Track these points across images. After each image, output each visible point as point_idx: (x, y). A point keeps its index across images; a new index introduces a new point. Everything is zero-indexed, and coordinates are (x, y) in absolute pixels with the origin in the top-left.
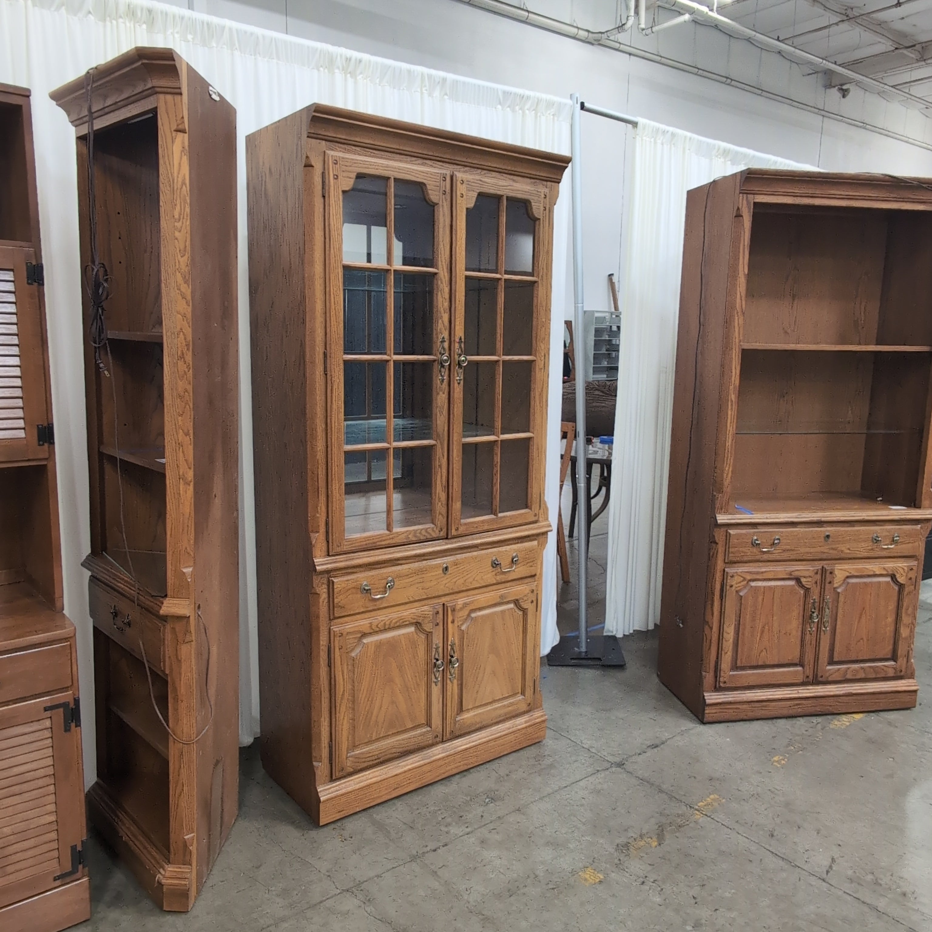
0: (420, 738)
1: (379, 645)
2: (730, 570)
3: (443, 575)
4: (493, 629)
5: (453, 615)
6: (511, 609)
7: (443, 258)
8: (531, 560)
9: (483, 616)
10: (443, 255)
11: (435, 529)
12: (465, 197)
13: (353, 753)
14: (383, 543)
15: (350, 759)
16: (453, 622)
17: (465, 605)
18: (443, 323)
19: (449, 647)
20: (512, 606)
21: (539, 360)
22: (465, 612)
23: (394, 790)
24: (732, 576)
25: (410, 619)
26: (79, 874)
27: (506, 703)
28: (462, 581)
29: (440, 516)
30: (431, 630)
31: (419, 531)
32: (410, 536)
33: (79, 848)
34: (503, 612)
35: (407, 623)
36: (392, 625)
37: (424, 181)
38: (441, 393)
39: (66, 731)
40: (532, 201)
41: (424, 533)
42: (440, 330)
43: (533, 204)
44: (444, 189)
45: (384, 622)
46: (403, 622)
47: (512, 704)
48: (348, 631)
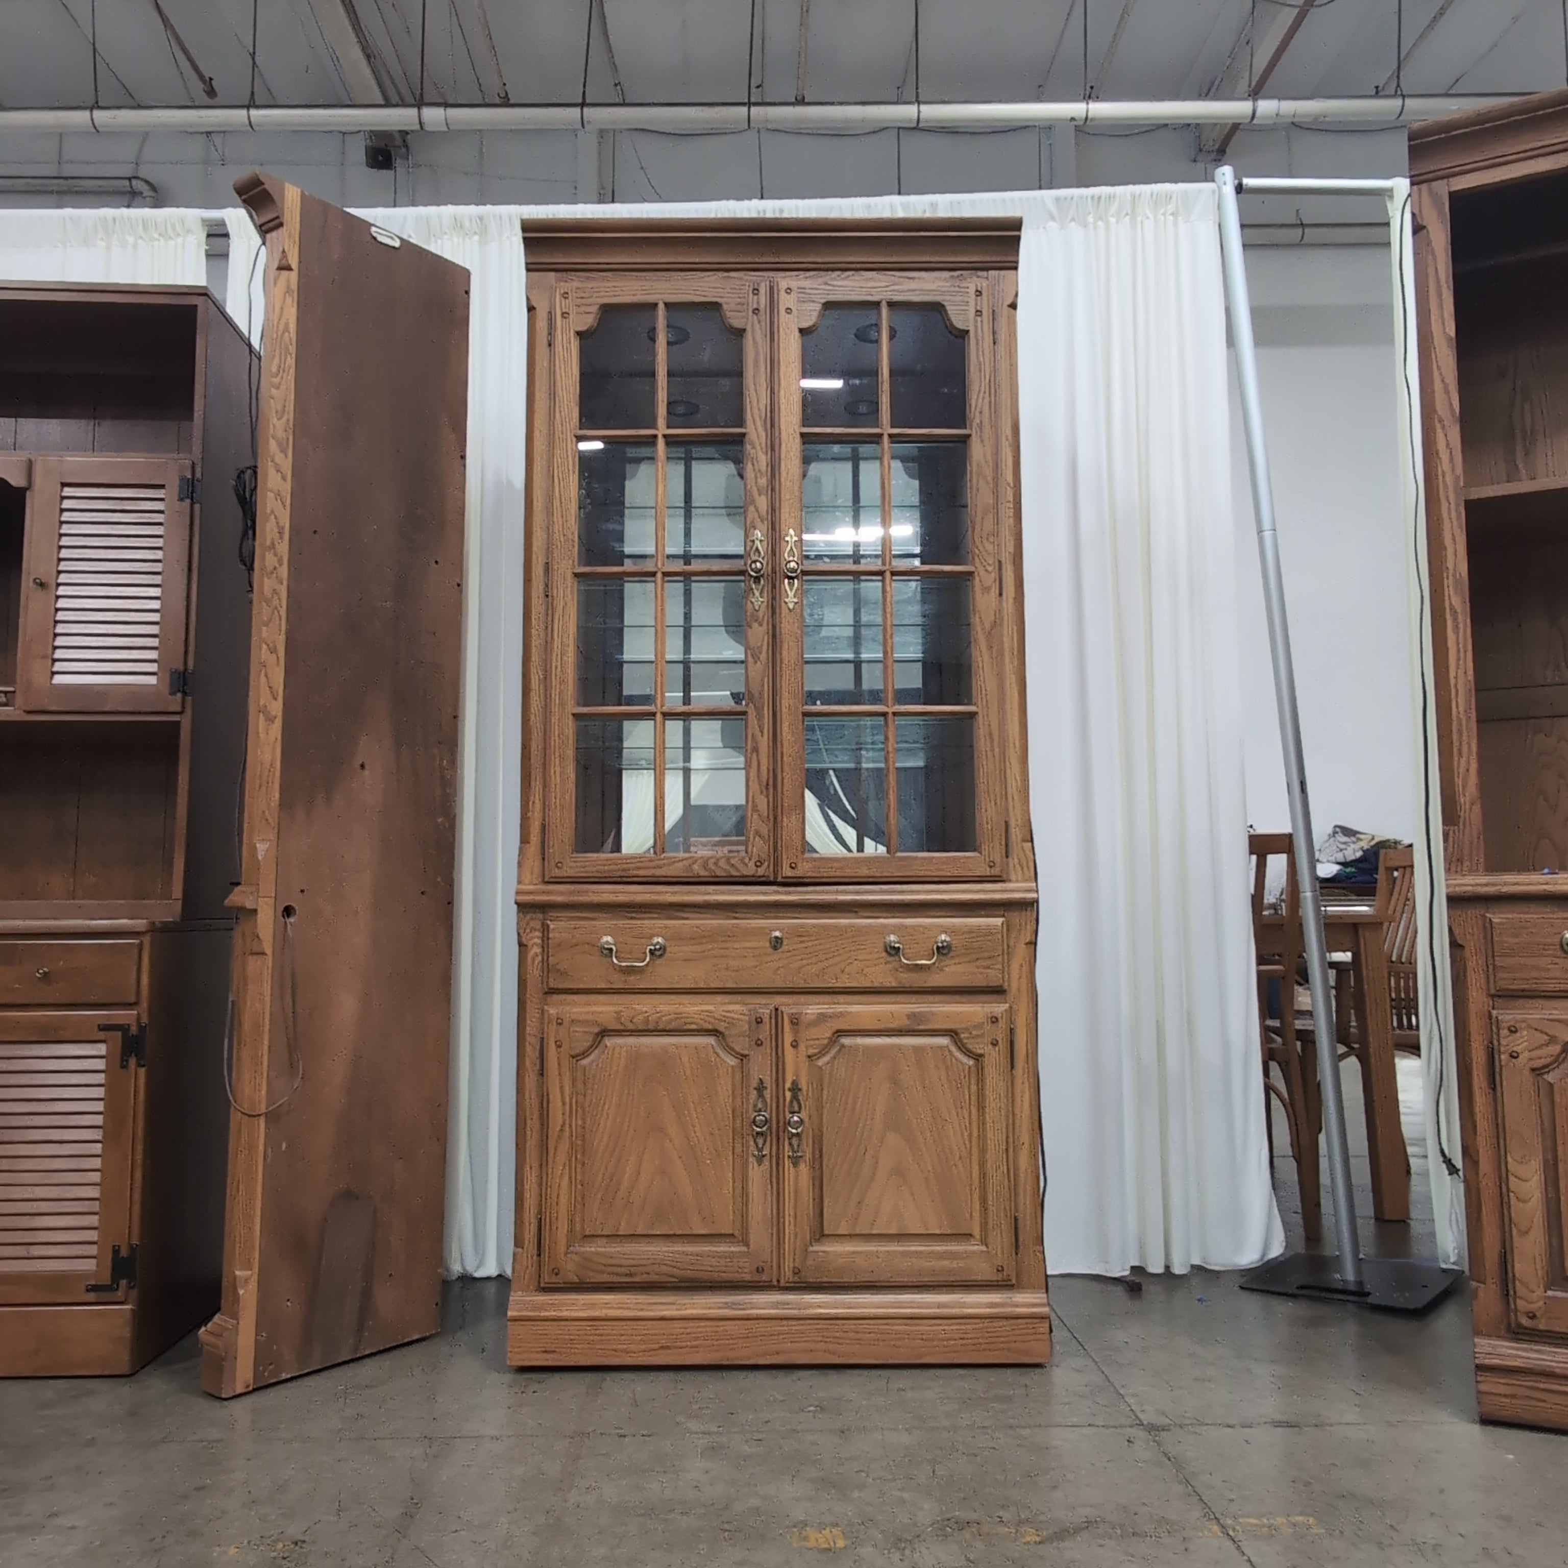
0: (722, 1262)
1: (635, 1058)
2: (1507, 1016)
3: (771, 950)
4: (895, 1081)
5: (796, 1032)
6: (941, 1048)
7: (756, 411)
8: (986, 954)
9: (866, 1048)
10: (755, 404)
11: (747, 860)
12: (795, 312)
13: (583, 1249)
14: (641, 873)
15: (574, 1257)
16: (795, 1045)
17: (822, 1018)
18: (757, 511)
19: (788, 1095)
20: (944, 1041)
21: (982, 573)
22: (825, 1032)
23: (662, 1348)
24: (1513, 1031)
25: (699, 1021)
26: (120, 1295)
27: (939, 1248)
28: (814, 969)
29: (757, 838)
30: (746, 1052)
31: (713, 860)
32: (695, 867)
33: (124, 1253)
34: (918, 1050)
35: (693, 1027)
36: (661, 1026)
37: (718, 300)
38: (755, 625)
39: (123, 1067)
40: (945, 303)
41: (722, 863)
42: (753, 522)
43: (948, 308)
44: (755, 306)
45: (646, 1015)
46: (686, 1024)
47: (952, 1256)
48: (574, 1017)
